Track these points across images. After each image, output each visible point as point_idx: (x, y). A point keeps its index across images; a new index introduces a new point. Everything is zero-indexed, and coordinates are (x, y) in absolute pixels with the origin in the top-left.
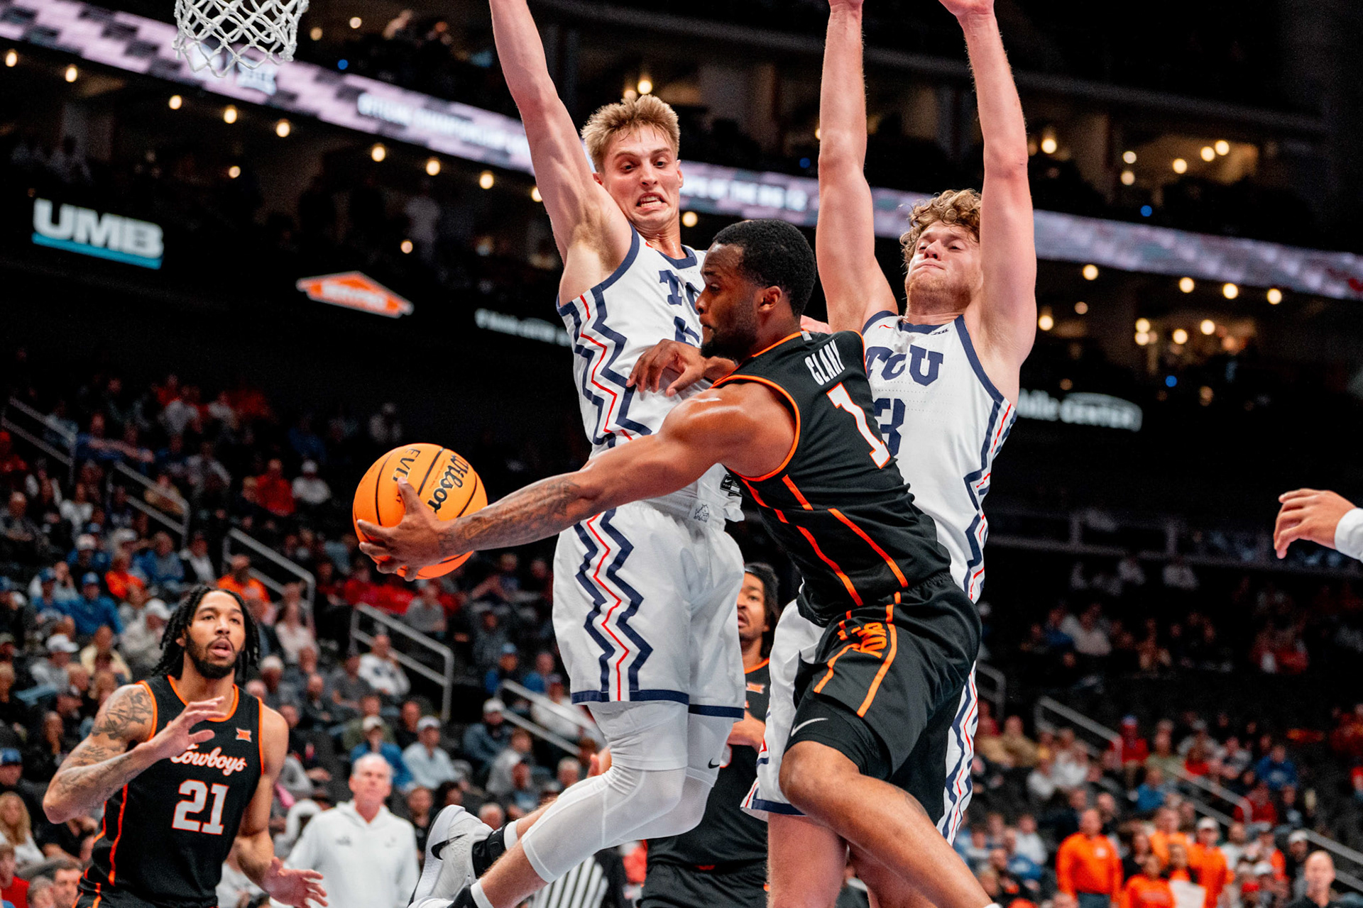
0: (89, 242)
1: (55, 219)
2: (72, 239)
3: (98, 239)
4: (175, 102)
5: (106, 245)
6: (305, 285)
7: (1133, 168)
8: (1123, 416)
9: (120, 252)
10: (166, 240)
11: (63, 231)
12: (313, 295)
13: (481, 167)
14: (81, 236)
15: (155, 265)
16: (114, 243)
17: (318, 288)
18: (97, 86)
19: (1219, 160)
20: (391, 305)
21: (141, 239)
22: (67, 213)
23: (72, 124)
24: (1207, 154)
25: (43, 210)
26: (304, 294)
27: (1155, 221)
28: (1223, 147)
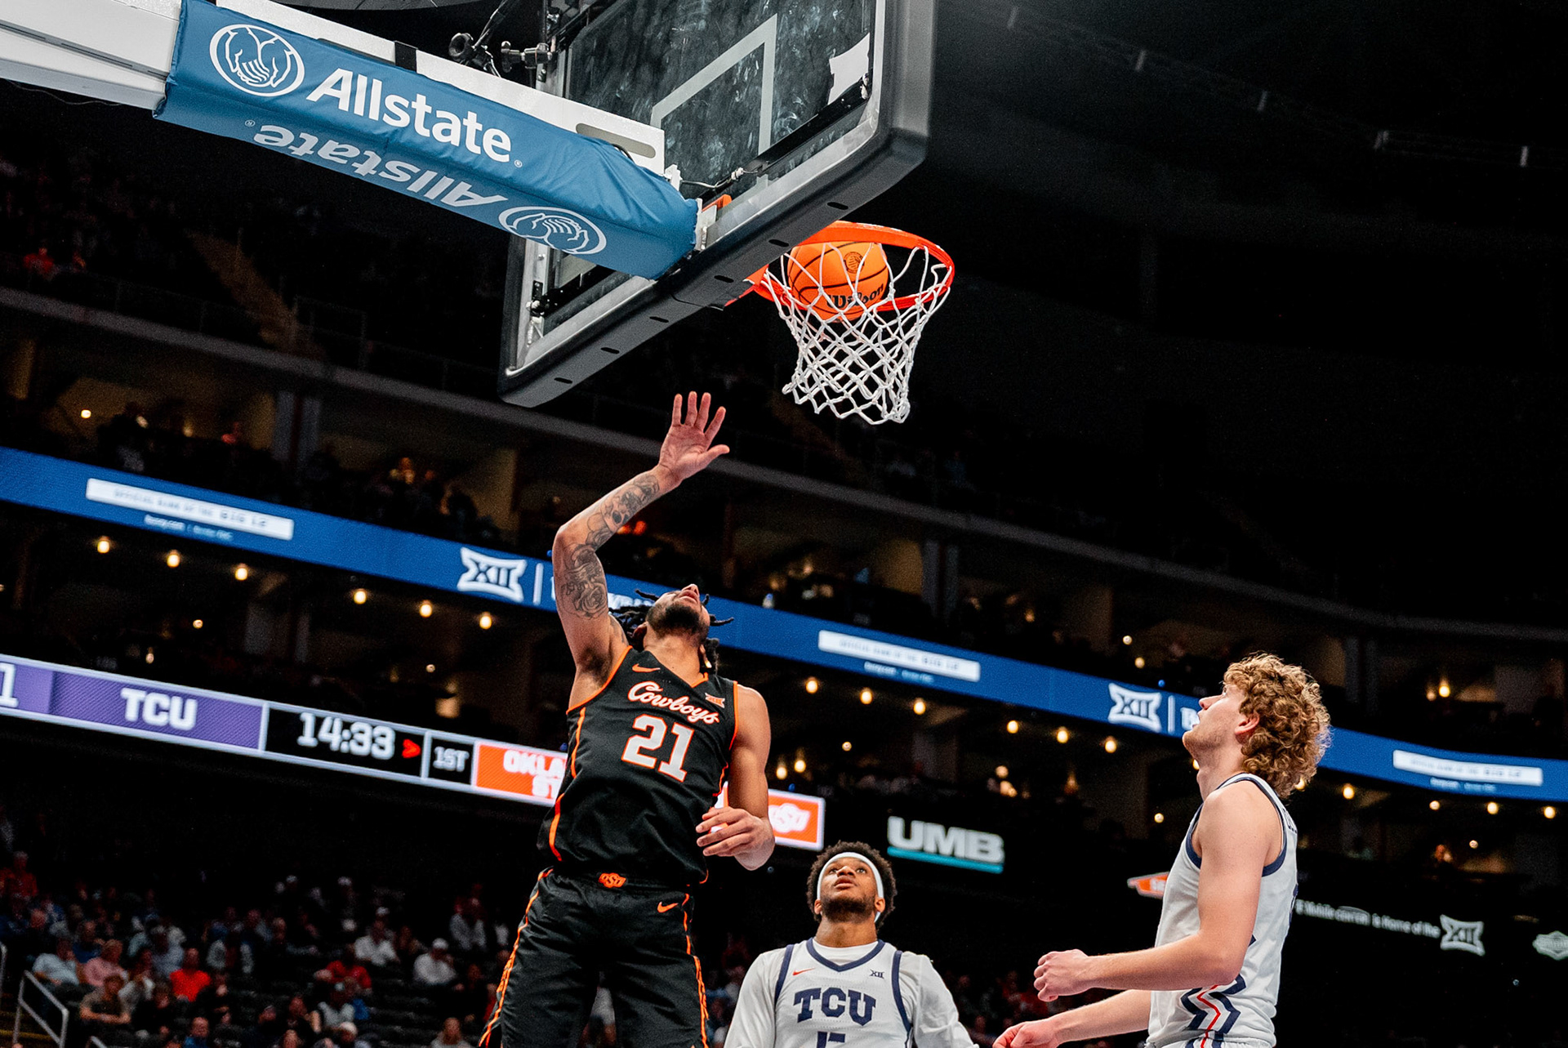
0: (938, 853)
1: (907, 834)
2: (922, 850)
3: (946, 849)
4: (1013, 727)
5: (953, 855)
6: (1133, 882)
9: (966, 859)
10: (1006, 848)
11: (914, 844)
12: (1142, 891)
14: (931, 848)
15: (998, 869)
16: (960, 853)
17: (1147, 886)
18: (943, 716)
21: (984, 847)
22: (917, 827)
25: (896, 826)
26: (1134, 891)
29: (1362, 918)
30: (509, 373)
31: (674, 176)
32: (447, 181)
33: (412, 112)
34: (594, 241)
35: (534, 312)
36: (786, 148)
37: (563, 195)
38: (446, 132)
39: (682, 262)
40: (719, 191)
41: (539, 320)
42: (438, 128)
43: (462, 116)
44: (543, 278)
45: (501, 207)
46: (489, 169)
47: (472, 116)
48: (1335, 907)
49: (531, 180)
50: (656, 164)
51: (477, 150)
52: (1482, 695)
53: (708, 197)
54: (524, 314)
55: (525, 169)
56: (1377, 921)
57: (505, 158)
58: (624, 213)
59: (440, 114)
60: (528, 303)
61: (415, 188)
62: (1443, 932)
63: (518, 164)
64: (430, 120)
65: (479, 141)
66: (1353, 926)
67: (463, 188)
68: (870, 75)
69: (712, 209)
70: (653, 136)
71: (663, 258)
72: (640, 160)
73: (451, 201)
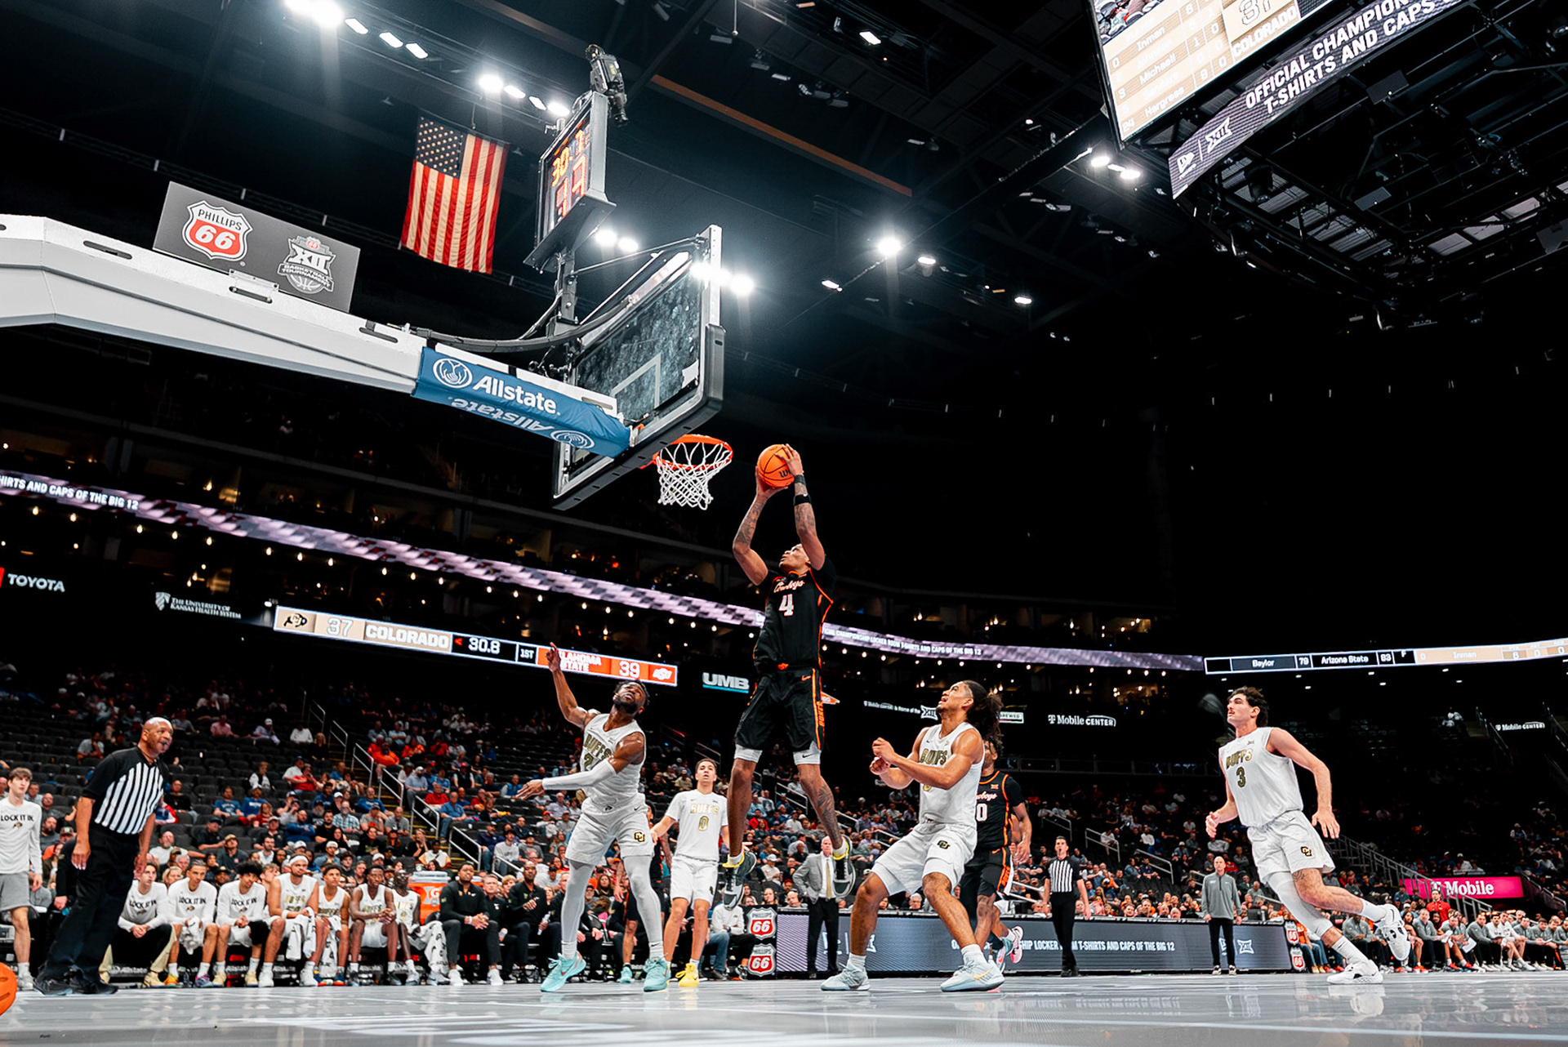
0: (722, 686)
1: (711, 679)
2: (716, 686)
3: (726, 685)
5: (729, 687)
7: (1104, 631)
8: (1111, 722)
9: (734, 689)
10: (750, 684)
11: (713, 683)
13: (863, 649)
14: (720, 684)
15: (747, 693)
16: (732, 686)
18: (724, 632)
19: (1137, 625)
20: (832, 701)
21: (741, 684)
22: (714, 676)
23: (715, 645)
24: (1133, 624)
25: (706, 675)
27: (1113, 649)
28: (1138, 621)
29: (890, 707)
30: (555, 497)
31: (621, 417)
32: (530, 421)
33: (515, 394)
34: (589, 443)
35: (565, 472)
36: (664, 407)
37: (576, 426)
38: (529, 401)
39: (625, 452)
40: (639, 423)
41: (567, 475)
42: (526, 400)
43: (536, 395)
44: (568, 459)
45: (552, 430)
46: (547, 416)
47: (540, 395)
48: (880, 703)
49: (563, 420)
50: (613, 413)
51: (542, 409)
52: (935, 619)
53: (635, 425)
54: (561, 474)
55: (562, 415)
56: (896, 709)
57: (554, 412)
58: (602, 434)
59: (527, 394)
60: (562, 468)
61: (517, 423)
62: (922, 712)
63: (559, 414)
64: (523, 397)
65: (543, 405)
66: (886, 710)
67: (537, 423)
68: (699, 376)
69: (636, 430)
70: (612, 401)
71: (618, 450)
72: (607, 411)
73: (531, 428)
